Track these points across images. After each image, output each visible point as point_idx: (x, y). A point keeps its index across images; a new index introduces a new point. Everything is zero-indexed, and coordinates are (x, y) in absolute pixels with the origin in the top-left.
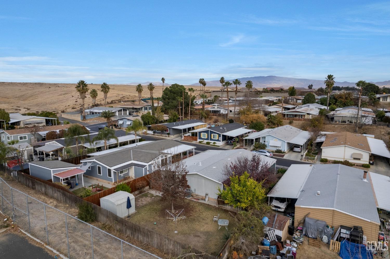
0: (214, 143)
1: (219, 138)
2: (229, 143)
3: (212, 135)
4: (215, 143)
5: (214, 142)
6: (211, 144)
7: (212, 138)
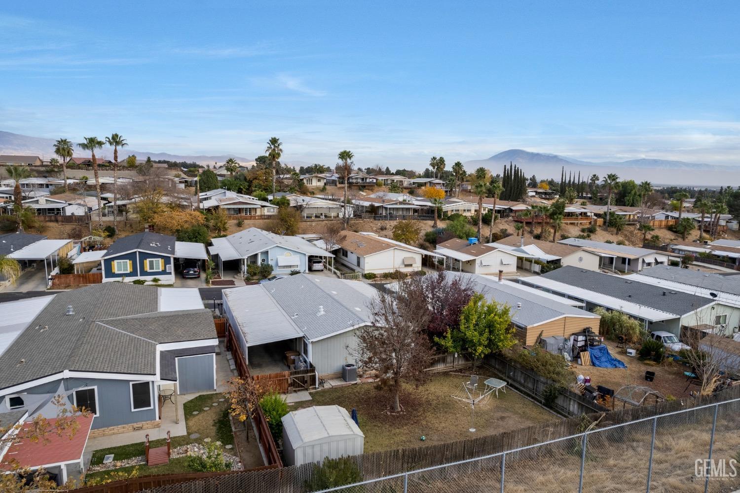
0: (155, 280)
1: (167, 266)
2: (192, 274)
3: (147, 262)
4: (159, 280)
5: (155, 278)
6: (146, 283)
7: (147, 268)
